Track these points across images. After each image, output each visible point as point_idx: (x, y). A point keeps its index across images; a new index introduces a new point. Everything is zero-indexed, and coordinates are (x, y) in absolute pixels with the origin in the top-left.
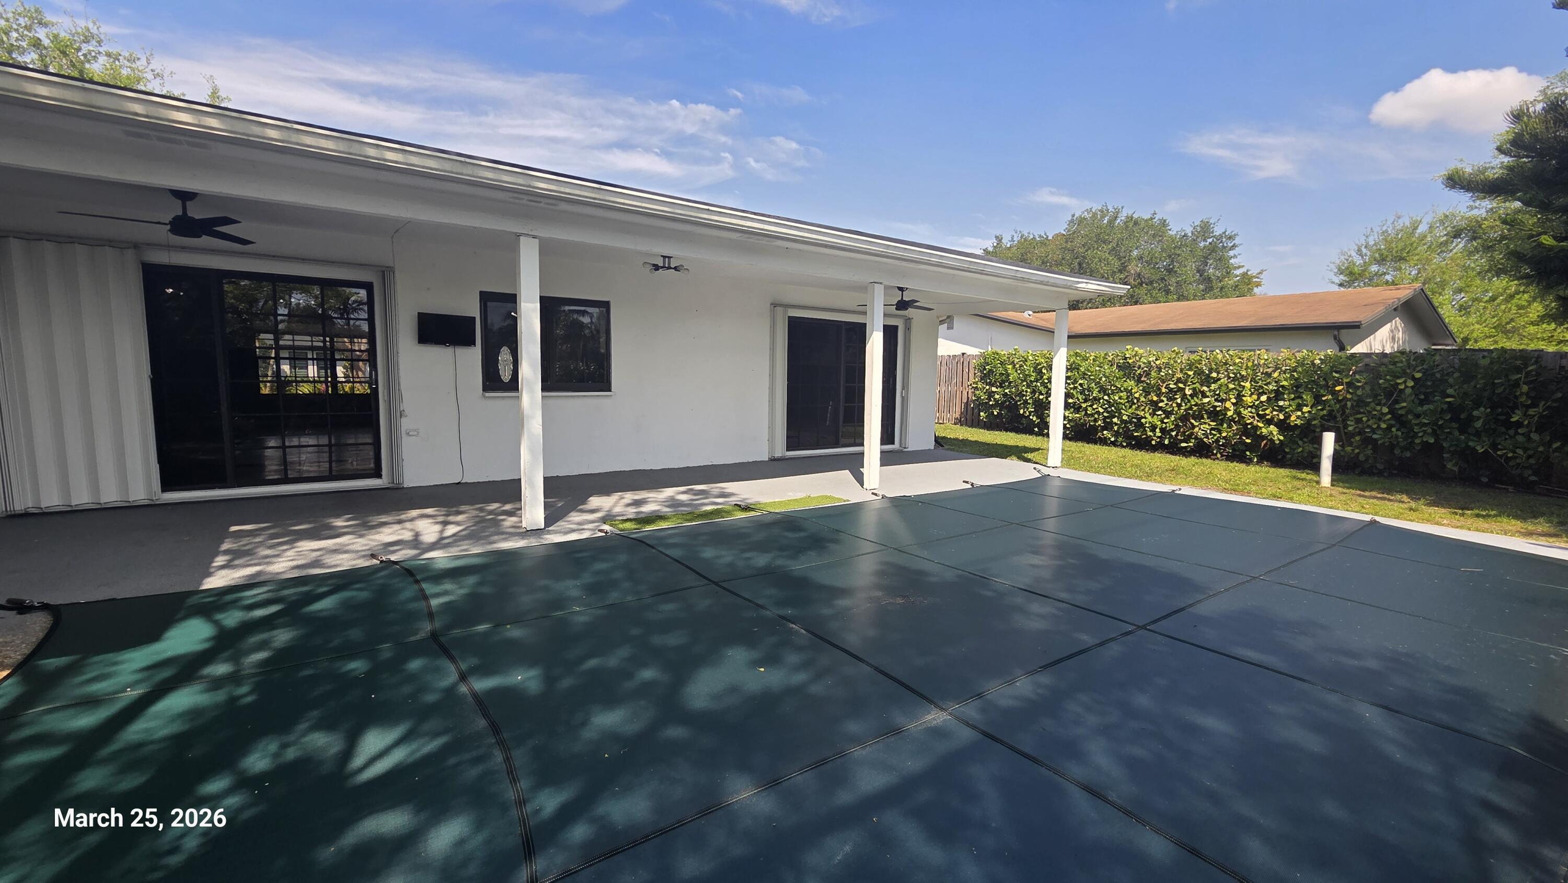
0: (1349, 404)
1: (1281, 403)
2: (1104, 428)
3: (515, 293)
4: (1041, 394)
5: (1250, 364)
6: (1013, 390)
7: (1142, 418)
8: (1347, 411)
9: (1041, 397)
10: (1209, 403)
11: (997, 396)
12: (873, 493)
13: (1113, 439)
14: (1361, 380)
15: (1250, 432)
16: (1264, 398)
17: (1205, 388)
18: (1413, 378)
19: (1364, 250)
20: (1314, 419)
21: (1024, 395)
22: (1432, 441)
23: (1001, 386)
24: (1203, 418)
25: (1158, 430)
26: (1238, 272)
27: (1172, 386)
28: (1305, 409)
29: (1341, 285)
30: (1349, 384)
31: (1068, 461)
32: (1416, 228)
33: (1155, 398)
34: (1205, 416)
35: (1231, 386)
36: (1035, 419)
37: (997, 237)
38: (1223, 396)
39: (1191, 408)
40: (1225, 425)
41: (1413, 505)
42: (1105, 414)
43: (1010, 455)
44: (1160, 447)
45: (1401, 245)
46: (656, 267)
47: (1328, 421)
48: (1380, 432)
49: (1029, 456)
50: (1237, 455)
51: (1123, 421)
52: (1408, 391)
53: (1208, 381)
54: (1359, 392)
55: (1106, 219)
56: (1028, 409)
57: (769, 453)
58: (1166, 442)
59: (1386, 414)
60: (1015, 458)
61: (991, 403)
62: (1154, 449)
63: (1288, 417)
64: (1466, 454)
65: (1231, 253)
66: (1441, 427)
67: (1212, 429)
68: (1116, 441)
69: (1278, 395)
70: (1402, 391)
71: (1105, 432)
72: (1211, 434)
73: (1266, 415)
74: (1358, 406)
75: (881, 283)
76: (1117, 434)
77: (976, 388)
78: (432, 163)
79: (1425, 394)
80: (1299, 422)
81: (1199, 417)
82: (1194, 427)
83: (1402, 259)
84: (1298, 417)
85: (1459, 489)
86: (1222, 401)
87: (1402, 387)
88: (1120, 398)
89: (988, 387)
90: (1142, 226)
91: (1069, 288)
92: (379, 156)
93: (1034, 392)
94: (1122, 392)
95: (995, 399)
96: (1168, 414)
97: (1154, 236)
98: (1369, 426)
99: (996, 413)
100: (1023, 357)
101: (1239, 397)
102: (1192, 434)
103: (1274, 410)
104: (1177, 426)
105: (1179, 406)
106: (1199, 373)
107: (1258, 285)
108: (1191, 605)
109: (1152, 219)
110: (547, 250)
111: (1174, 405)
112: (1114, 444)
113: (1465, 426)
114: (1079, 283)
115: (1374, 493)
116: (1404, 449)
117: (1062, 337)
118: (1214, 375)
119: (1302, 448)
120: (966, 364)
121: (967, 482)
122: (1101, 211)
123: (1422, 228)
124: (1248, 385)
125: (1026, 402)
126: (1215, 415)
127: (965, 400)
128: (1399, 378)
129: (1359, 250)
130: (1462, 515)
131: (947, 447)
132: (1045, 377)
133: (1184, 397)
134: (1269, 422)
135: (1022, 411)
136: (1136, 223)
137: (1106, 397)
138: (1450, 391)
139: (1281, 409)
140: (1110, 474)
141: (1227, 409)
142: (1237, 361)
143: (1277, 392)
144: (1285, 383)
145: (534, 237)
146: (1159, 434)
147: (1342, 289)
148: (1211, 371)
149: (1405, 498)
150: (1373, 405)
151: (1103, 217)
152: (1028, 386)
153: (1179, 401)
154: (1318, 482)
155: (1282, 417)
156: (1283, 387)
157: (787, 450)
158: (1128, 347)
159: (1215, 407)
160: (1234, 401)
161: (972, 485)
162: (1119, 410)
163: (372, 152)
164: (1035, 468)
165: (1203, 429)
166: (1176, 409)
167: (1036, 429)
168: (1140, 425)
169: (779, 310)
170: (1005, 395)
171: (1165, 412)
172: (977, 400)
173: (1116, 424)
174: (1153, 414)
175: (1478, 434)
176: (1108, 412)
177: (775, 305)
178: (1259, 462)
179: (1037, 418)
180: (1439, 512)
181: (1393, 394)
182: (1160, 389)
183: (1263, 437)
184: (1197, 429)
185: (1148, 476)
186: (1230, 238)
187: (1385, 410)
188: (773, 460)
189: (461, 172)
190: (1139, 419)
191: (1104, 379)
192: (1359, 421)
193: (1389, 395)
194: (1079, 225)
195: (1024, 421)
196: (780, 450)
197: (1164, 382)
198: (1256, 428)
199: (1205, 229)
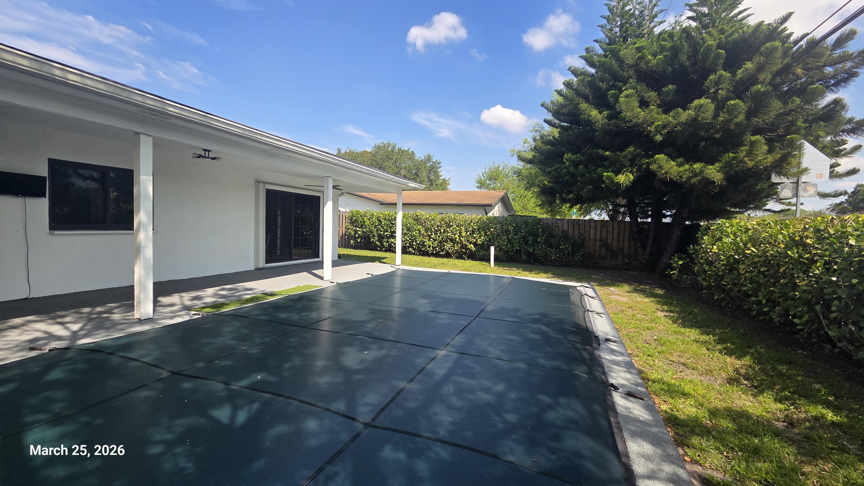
0: (495, 235)
1: (474, 235)
2: (409, 247)
3: (132, 169)
4: (381, 231)
5: (463, 220)
6: (368, 229)
7: (425, 242)
8: (495, 238)
9: (381, 233)
10: (450, 236)
11: (359, 233)
12: (330, 282)
13: (413, 252)
14: (499, 226)
15: (463, 247)
16: (468, 233)
17: (448, 229)
18: (513, 226)
19: (485, 175)
20: (485, 242)
21: (373, 232)
22: (519, 249)
23: (361, 228)
24: (448, 242)
25: (431, 247)
26: (441, 178)
27: (436, 228)
28: (482, 238)
29: (478, 187)
30: (495, 228)
31: (403, 262)
32: (499, 168)
33: (430, 234)
34: (449, 241)
35: (458, 228)
36: (378, 243)
37: (338, 149)
38: (455, 233)
39: (443, 238)
40: (456, 245)
41: (518, 271)
42: (410, 241)
43: (375, 261)
44: (432, 255)
45: (495, 174)
46: (200, 156)
47: (489, 242)
48: (504, 246)
49: (384, 261)
50: (460, 257)
51: (417, 244)
52: (512, 231)
53: (449, 226)
54: (498, 231)
55: (390, 148)
56: (375, 239)
57: (255, 265)
58: (434, 252)
59: (506, 239)
60: (378, 262)
61: (356, 236)
62: (429, 255)
63: (477, 241)
64: (527, 253)
65: (439, 170)
66: (521, 243)
67: (451, 246)
68: (414, 252)
69: (473, 232)
70: (510, 231)
71: (410, 249)
72: (451, 248)
73: (469, 240)
74: (497, 236)
75: (331, 177)
76: (414, 249)
77: (348, 229)
78: (101, 86)
79: (516, 232)
80: (480, 243)
81: (447, 242)
82: (445, 245)
83: (496, 179)
84: (480, 241)
85: (527, 265)
86: (455, 235)
87: (510, 229)
88: (416, 233)
89: (354, 228)
90: (405, 153)
91: (406, 185)
92: (62, 76)
93: (377, 231)
94: (416, 230)
95: (358, 234)
96: (435, 240)
97: (410, 159)
98: (501, 244)
99: (359, 241)
100: (371, 214)
101: (460, 233)
102: (444, 248)
103: (472, 238)
104: (438, 245)
105: (439, 237)
106: (446, 223)
107: (449, 184)
108: (485, 308)
109: (408, 151)
110: (157, 145)
111: (437, 236)
112: (413, 254)
113: (527, 243)
114: (409, 183)
115: (507, 268)
116: (511, 252)
117: (400, 206)
118: (451, 224)
119: (482, 253)
120: (341, 216)
121: (369, 274)
122: (388, 144)
123: (501, 168)
124: (463, 228)
125: (374, 235)
126: (452, 240)
127: (341, 234)
128: (509, 226)
129: (483, 174)
130: (532, 273)
131: (342, 258)
132: (383, 223)
133: (441, 233)
134: (471, 243)
135: (372, 240)
136: (403, 152)
137: (410, 233)
138: (523, 231)
139: (474, 238)
140: (420, 267)
141: (456, 238)
142: (459, 218)
143: (472, 231)
144: (475, 227)
145: (149, 135)
146: (432, 249)
147: (479, 190)
148: (450, 221)
149: (515, 269)
150: (502, 236)
151: (389, 147)
152: (375, 227)
153: (439, 235)
154: (490, 266)
155: (475, 241)
156: (475, 229)
157: (266, 263)
158: (418, 211)
159: (452, 237)
160: (459, 234)
161: (372, 275)
162: (415, 239)
163: (58, 72)
164: (391, 266)
165: (448, 246)
166: (438, 238)
167: (378, 248)
168: (424, 246)
169: (261, 185)
170: (363, 232)
171: (433, 239)
172: (349, 235)
173: (414, 245)
174: (429, 240)
175: (530, 246)
176: (411, 240)
177: (258, 182)
178: (468, 259)
179: (379, 243)
180: (526, 273)
181: (507, 232)
182: (432, 230)
183: (469, 249)
184: (446, 247)
185: (435, 267)
186: (439, 163)
187: (506, 238)
188: (257, 269)
189: (120, 94)
190: (424, 243)
191: (409, 225)
192: (498, 242)
193: (506, 232)
194: (378, 149)
195: (373, 245)
196: (262, 264)
197: (433, 227)
198: (466, 245)
199: (429, 158)
